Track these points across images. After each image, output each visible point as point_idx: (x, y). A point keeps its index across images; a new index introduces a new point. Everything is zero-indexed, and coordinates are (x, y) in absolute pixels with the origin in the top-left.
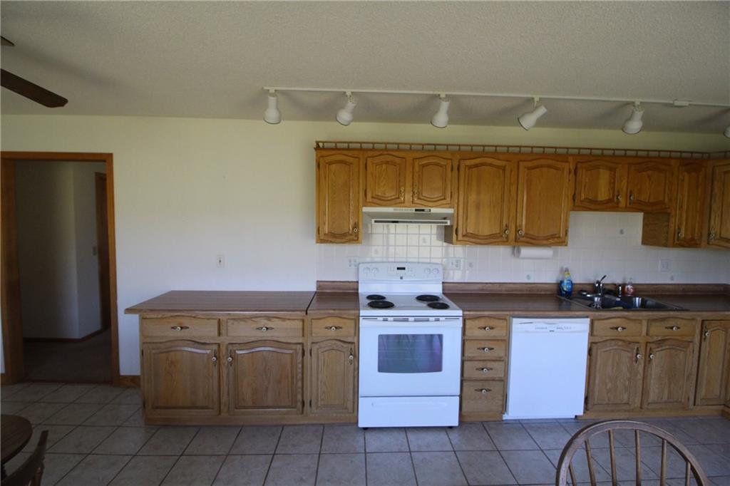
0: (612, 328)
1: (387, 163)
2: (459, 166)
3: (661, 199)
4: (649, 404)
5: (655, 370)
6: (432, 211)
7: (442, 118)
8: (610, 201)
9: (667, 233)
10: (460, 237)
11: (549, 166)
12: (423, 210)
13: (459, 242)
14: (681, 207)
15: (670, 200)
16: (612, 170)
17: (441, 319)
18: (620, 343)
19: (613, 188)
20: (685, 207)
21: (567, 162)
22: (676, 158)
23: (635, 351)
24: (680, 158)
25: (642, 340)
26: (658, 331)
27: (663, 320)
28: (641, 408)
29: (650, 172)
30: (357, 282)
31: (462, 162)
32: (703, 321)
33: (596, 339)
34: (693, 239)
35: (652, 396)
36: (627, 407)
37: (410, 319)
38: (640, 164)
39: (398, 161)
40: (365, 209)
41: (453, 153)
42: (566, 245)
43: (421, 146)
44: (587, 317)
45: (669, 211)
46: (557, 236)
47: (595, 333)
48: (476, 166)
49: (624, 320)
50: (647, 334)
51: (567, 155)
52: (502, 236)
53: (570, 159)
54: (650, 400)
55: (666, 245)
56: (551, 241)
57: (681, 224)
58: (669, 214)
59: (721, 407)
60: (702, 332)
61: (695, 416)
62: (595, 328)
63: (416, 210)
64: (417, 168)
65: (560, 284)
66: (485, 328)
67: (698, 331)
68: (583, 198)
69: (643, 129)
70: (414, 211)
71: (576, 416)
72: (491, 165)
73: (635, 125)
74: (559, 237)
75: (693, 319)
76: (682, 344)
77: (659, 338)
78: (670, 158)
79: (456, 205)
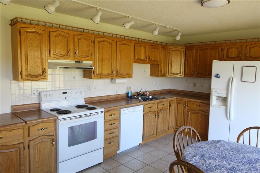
0: (149, 108)
1: (61, 36)
2: (94, 41)
3: (157, 59)
4: (159, 133)
5: (160, 120)
6: (83, 63)
7: (97, 19)
8: (144, 59)
9: (158, 71)
10: (96, 75)
11: (127, 44)
12: (79, 62)
13: (95, 77)
14: (162, 62)
15: (159, 60)
16: (145, 47)
17: (96, 114)
18: (151, 113)
19: (145, 55)
20: (163, 62)
21: (132, 43)
22: (160, 45)
23: (155, 115)
24: (161, 45)
25: (156, 110)
26: (160, 106)
27: (161, 102)
28: (156, 135)
29: (154, 49)
30: (39, 103)
31: (96, 39)
32: (170, 101)
33: (145, 112)
34: (165, 74)
35: (159, 130)
36: (153, 136)
37: (83, 116)
38: (152, 46)
39: (67, 35)
40: (50, 61)
41: (91, 34)
42: (132, 77)
43: (77, 29)
44: (142, 105)
45: (159, 64)
46: (130, 73)
47: (145, 110)
48: (101, 42)
49: (152, 104)
50: (157, 108)
51: (132, 40)
52: (111, 74)
53: (133, 42)
54: (159, 132)
55: (158, 76)
56: (128, 76)
57: (162, 68)
58: (159, 65)
59: (174, 129)
60: (170, 105)
61: (169, 134)
62: (145, 108)
63: (76, 62)
64: (76, 40)
65: (128, 94)
66: (112, 115)
67: (169, 105)
68: (137, 58)
69: (158, 34)
70: (75, 62)
71: (139, 144)
72: (107, 41)
73: (156, 33)
74: (130, 74)
75: (168, 101)
76: (166, 110)
77: (160, 109)
78: (159, 44)
79: (93, 60)
